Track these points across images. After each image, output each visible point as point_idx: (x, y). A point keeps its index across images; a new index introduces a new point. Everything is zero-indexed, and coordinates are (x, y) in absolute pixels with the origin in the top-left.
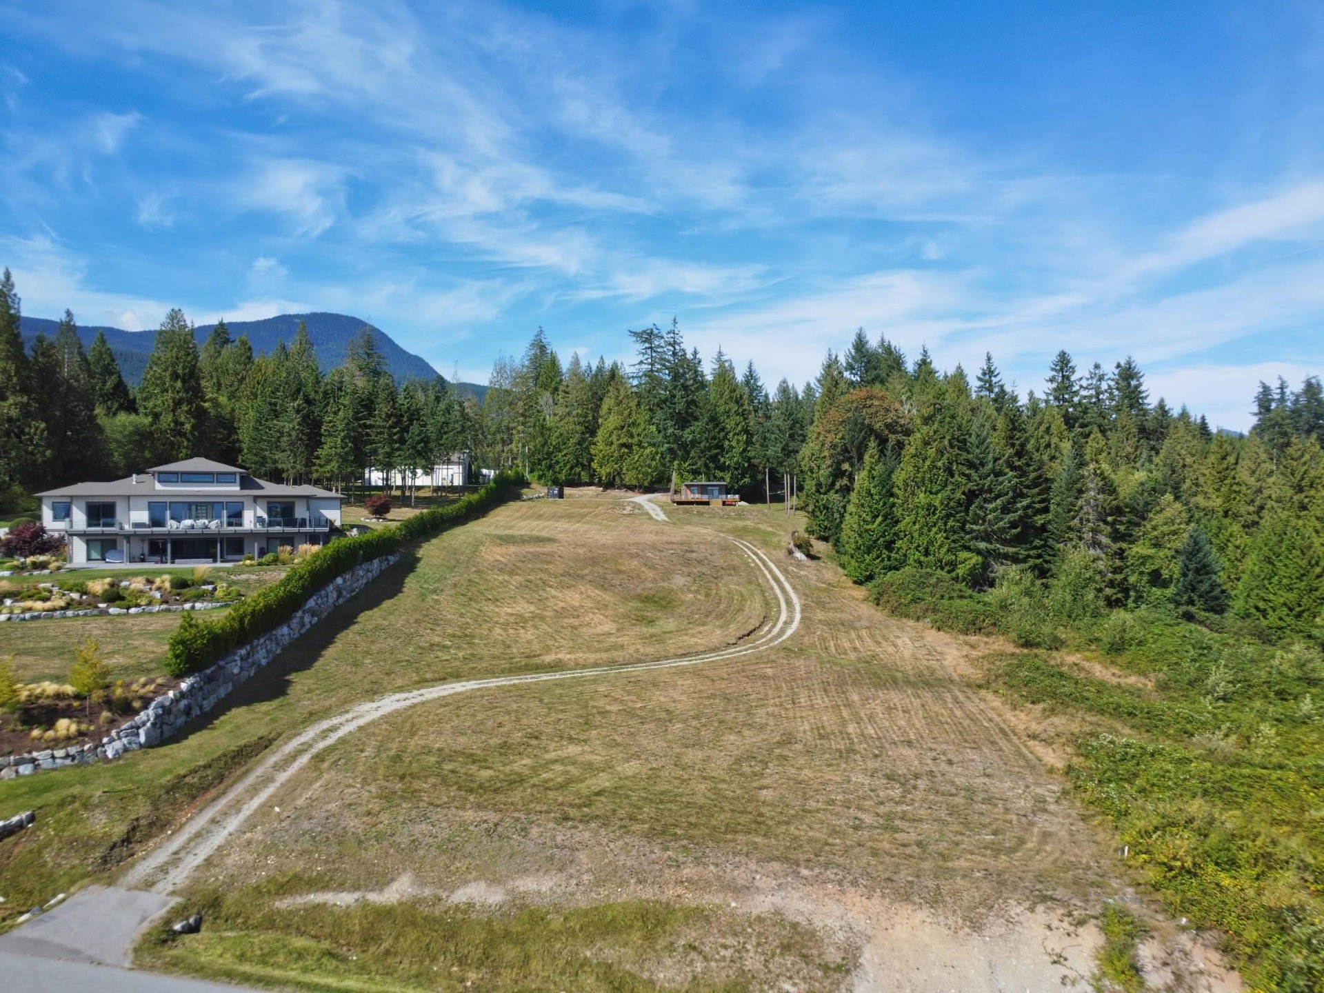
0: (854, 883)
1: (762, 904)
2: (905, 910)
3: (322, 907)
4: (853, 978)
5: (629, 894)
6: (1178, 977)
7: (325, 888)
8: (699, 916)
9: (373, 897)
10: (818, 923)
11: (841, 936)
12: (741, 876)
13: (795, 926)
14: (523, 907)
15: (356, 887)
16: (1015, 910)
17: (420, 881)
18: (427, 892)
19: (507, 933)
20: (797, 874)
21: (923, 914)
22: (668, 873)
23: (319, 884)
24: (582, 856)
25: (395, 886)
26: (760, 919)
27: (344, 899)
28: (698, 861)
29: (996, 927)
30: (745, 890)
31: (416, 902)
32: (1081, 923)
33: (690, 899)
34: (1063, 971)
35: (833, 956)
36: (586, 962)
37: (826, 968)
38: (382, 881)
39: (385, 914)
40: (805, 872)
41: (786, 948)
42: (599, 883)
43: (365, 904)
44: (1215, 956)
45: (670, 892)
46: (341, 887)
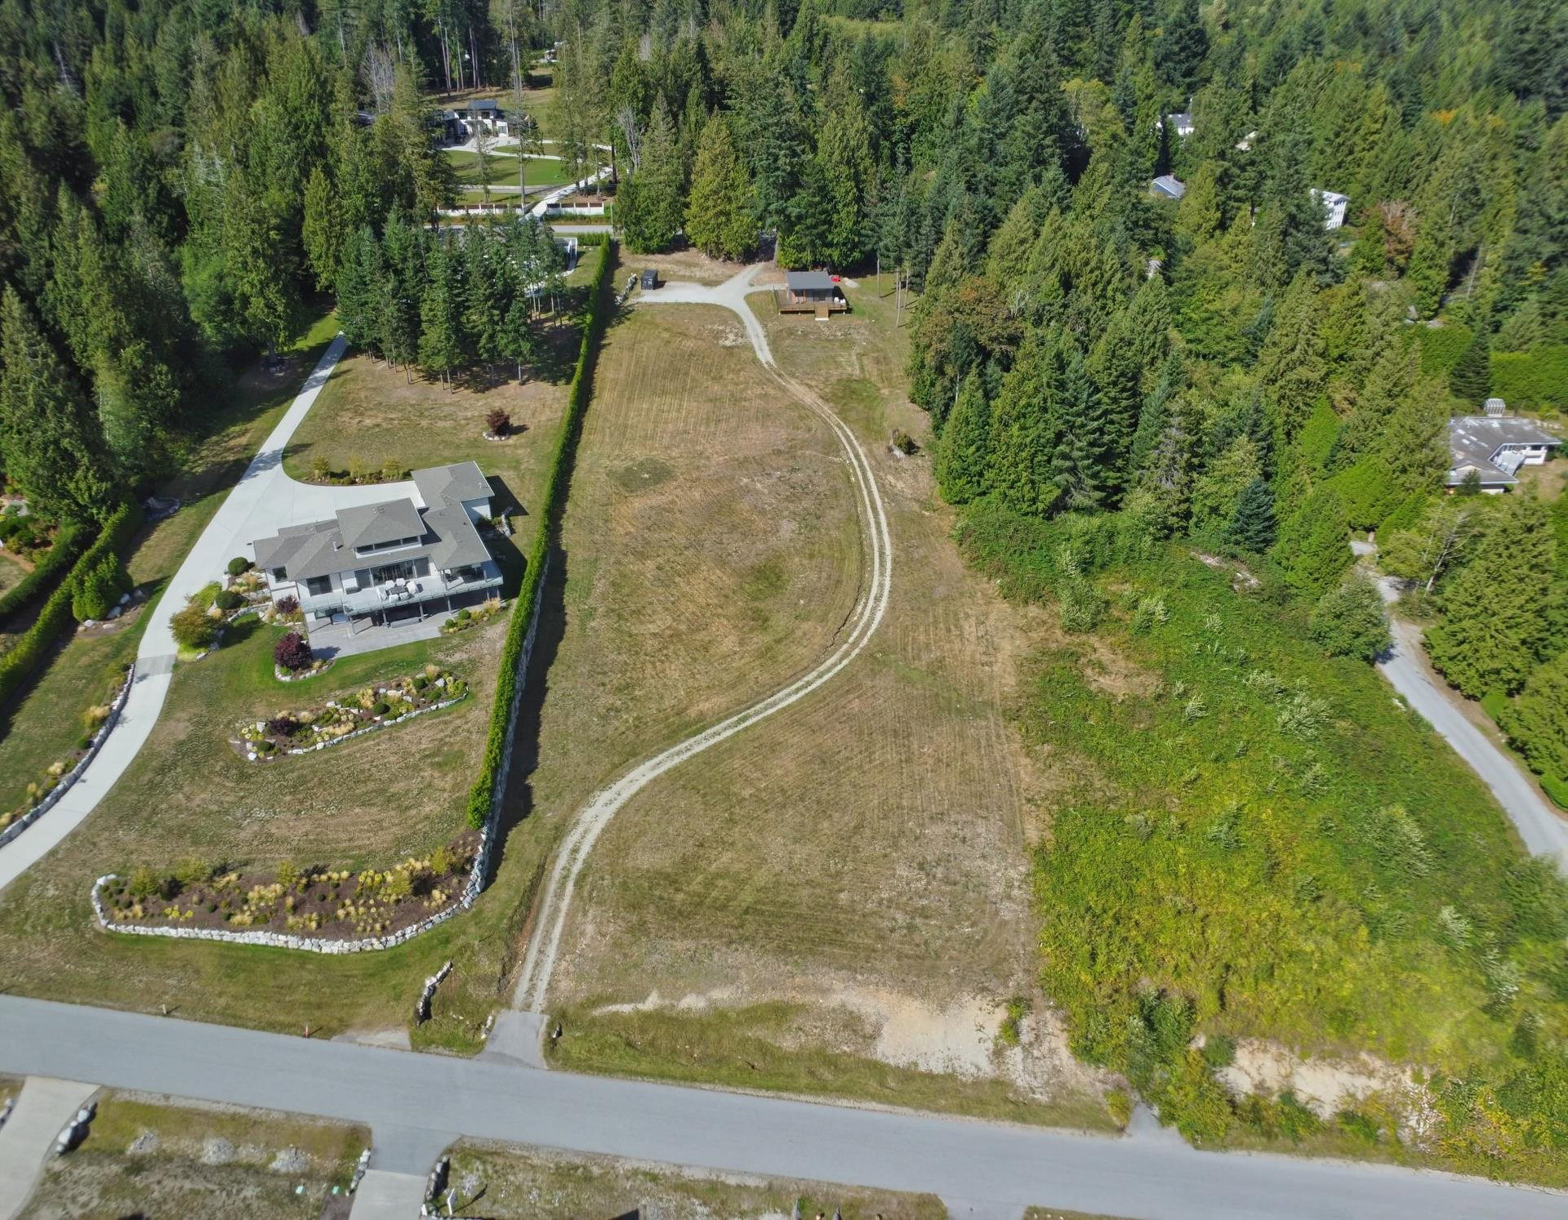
0: (884, 984)
1: (834, 1000)
2: (908, 1001)
3: (616, 1013)
4: (877, 1042)
5: (768, 997)
6: (1037, 1036)
7: (615, 1002)
8: (802, 1009)
9: (641, 1006)
10: (863, 1011)
11: (874, 1018)
12: (825, 981)
13: (851, 1013)
14: (716, 1009)
15: (631, 1001)
16: (967, 998)
17: (662, 996)
18: (667, 1002)
19: (710, 1024)
20: (855, 979)
21: (917, 1003)
22: (789, 982)
23: (611, 1000)
24: (743, 974)
25: (650, 999)
26: (834, 1010)
27: (626, 1008)
28: (804, 973)
29: (953, 1010)
30: (825, 991)
31: (663, 1008)
32: (998, 1006)
33: (800, 999)
34: (981, 1035)
35: (869, 1030)
36: (749, 1038)
37: (864, 1037)
38: (643, 998)
39: (647, 1016)
40: (859, 977)
41: (845, 1026)
42: (753, 991)
43: (638, 1012)
44: (1059, 1025)
45: (791, 994)
46: (623, 1001)
